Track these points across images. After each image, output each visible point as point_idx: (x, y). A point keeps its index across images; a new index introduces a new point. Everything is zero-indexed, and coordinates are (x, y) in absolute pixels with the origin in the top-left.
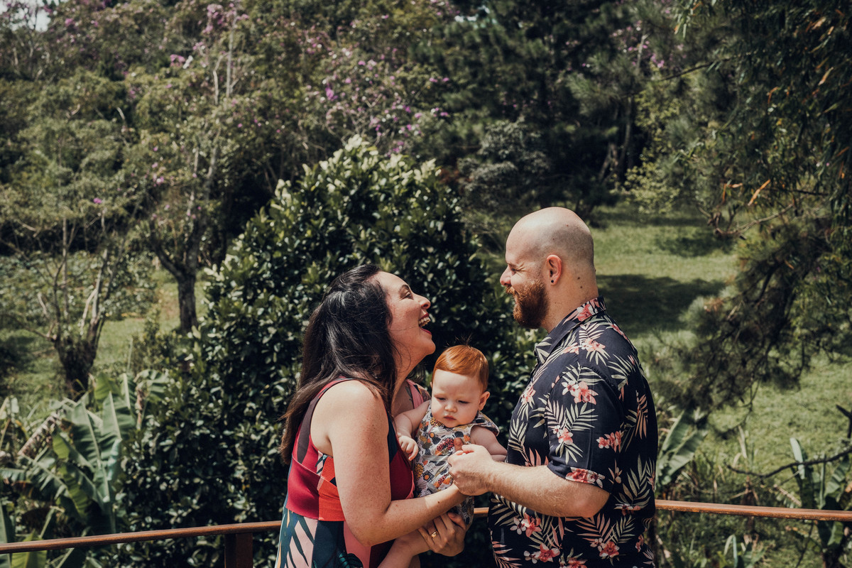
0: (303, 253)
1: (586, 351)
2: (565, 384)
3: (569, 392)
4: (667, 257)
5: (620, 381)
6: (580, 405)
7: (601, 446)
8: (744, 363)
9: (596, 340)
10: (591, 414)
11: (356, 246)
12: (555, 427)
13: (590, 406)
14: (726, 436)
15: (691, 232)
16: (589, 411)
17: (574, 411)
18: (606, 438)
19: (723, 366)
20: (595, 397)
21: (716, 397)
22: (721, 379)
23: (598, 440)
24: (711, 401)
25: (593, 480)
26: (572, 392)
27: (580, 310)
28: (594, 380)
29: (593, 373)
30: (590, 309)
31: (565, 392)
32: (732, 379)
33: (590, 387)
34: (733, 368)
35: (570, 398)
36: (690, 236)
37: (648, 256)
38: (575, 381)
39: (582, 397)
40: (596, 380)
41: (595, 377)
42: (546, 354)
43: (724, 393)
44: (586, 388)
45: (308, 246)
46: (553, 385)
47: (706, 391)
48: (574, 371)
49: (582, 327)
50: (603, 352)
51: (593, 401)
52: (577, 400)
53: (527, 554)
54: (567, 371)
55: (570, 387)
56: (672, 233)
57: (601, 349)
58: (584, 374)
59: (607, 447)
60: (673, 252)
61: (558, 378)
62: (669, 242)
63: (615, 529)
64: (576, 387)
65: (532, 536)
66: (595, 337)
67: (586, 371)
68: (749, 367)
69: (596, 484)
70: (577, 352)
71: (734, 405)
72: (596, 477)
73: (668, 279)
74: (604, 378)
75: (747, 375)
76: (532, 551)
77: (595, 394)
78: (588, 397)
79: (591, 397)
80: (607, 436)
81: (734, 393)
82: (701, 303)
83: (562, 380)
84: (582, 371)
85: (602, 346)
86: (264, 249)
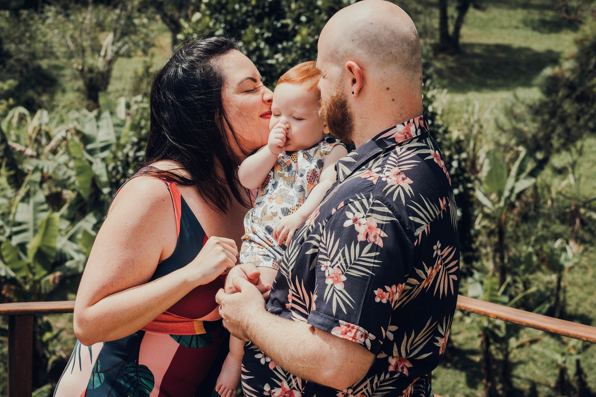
0: (249, 17)
1: (386, 183)
2: (349, 215)
3: (353, 227)
4: (529, 32)
5: (418, 225)
6: (363, 244)
7: (378, 300)
8: (578, 119)
9: (406, 172)
10: (375, 258)
11: (288, 15)
12: (325, 263)
13: (375, 248)
14: (561, 172)
15: (550, 15)
16: (373, 254)
17: (355, 250)
18: (385, 291)
19: (563, 120)
20: (383, 238)
21: (556, 143)
22: (559, 129)
23: (376, 292)
24: (551, 145)
25: (362, 340)
26: (356, 226)
27: (400, 128)
28: (386, 218)
29: (386, 210)
30: (413, 129)
31: (348, 224)
32: (568, 130)
33: (380, 226)
34: (570, 123)
35: (352, 233)
36: (548, 18)
37: (516, 31)
38: (362, 214)
39: (367, 235)
40: (389, 219)
41: (388, 215)
42: (348, 171)
43: (562, 141)
44: (375, 225)
45: (252, 11)
46: (334, 211)
47: (548, 138)
48: (365, 201)
49: (398, 149)
50: (407, 188)
51: (380, 243)
52: (361, 238)
53: (267, 388)
54: (356, 199)
55: (355, 220)
56: (536, 15)
57: (407, 184)
58: (375, 208)
59: (384, 301)
60: (534, 29)
61: (342, 204)
62: (532, 21)
63: (372, 382)
64: (363, 221)
65: (275, 369)
66: (405, 168)
67: (378, 205)
68: (582, 122)
69: (364, 345)
70: (375, 182)
71: (568, 150)
72: (366, 336)
73: (528, 49)
74: (399, 218)
75: (580, 128)
76: (273, 385)
77: (384, 234)
78: (375, 237)
79: (379, 237)
80: (388, 288)
81: (569, 140)
82: (548, 71)
83: (346, 207)
84: (374, 204)
85: (409, 181)
86: (220, 13)
